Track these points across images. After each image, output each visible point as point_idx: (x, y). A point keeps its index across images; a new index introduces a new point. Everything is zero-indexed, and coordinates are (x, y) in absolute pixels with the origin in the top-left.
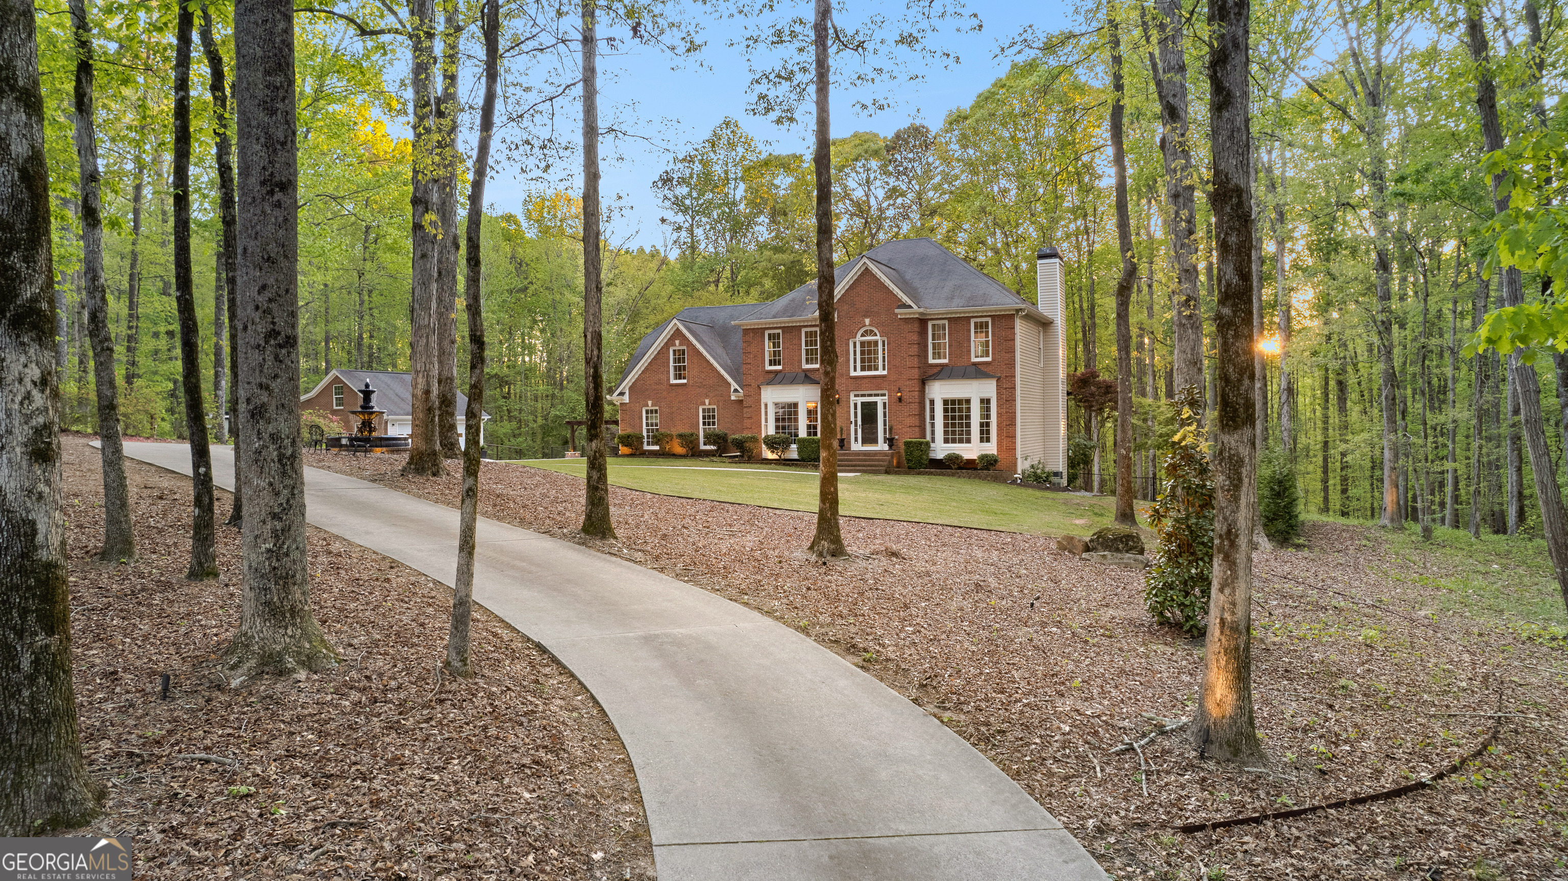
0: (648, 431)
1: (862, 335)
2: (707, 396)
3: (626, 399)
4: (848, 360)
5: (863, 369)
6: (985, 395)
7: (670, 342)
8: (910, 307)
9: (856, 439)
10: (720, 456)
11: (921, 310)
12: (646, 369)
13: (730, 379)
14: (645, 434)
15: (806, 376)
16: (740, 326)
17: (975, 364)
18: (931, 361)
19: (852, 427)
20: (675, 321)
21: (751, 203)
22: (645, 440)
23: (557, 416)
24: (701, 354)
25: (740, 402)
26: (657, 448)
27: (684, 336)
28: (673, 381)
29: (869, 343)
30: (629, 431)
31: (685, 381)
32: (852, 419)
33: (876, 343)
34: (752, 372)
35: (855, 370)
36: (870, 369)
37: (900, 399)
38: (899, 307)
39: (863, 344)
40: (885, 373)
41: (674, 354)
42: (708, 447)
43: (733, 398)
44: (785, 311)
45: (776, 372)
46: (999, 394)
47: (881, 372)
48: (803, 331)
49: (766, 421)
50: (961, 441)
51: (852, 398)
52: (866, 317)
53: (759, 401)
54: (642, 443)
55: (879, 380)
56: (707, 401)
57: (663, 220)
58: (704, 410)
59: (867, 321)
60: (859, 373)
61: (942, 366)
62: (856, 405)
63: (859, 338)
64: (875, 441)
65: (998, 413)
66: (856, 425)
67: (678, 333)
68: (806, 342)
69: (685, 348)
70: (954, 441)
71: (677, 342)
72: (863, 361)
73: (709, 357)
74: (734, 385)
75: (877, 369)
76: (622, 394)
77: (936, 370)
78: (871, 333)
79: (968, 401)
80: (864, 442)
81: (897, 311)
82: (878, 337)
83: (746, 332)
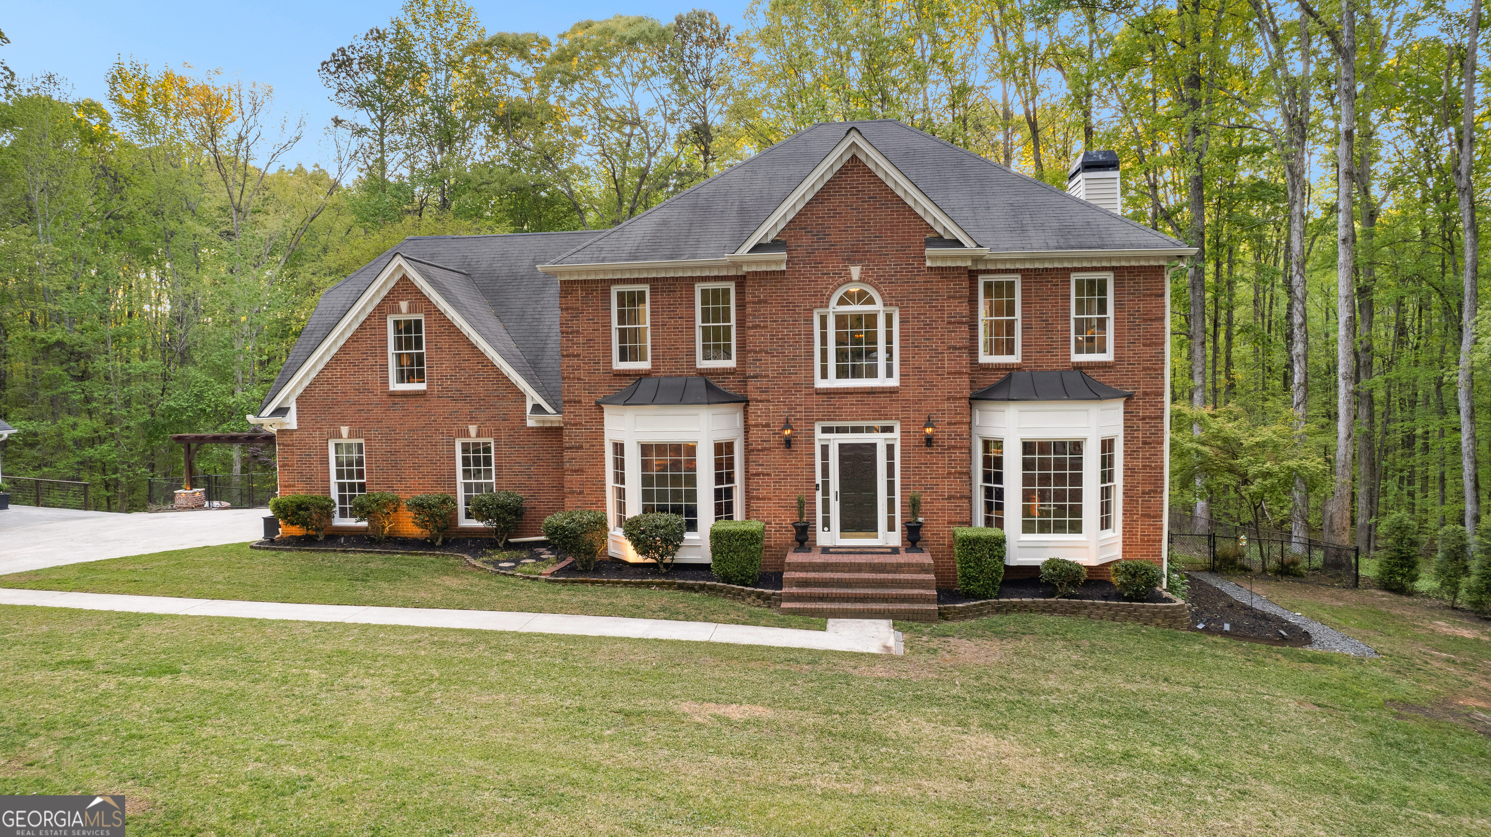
0: (342, 487)
1: (841, 302)
2: (472, 419)
3: (291, 421)
4: (810, 354)
5: (842, 373)
6: (1107, 434)
7: (388, 304)
8: (957, 243)
9: (826, 523)
10: (509, 546)
11: (979, 252)
12: (335, 359)
13: (522, 384)
14: (335, 495)
15: (709, 386)
16: (555, 274)
17: (1079, 367)
18: (984, 358)
19: (819, 495)
20: (398, 260)
21: (471, 105)
22: (337, 509)
23: (170, 408)
24: (458, 332)
25: (553, 433)
26: (364, 524)
27: (419, 292)
28: (395, 386)
29: (858, 318)
30: (300, 493)
31: (422, 387)
32: (819, 480)
33: (872, 319)
34: (582, 374)
35: (824, 375)
36: (856, 373)
37: (929, 441)
38: (930, 243)
39: (841, 320)
40: (894, 382)
41: (398, 331)
42: (474, 523)
43: (530, 423)
44: (654, 245)
45: (639, 376)
46: (1129, 428)
47: (881, 381)
48: (698, 288)
49: (620, 478)
50: (1060, 528)
51: (819, 435)
52: (853, 262)
53: (600, 434)
54: (330, 516)
55: (882, 400)
56: (473, 429)
57: (337, 122)
58: (465, 448)
59: (855, 272)
60: (833, 382)
61: (1009, 369)
62: (825, 449)
63: (834, 308)
64: (869, 526)
65: (1126, 468)
66: (826, 492)
67: (405, 286)
68: (705, 312)
69: (421, 316)
70: (1044, 528)
71: (404, 305)
72: (841, 355)
73: (475, 337)
74: (533, 397)
75: (872, 373)
76: (281, 411)
77: (994, 379)
78: (862, 297)
79: (1077, 446)
80: (847, 527)
81: (929, 251)
82: (878, 307)
83: (568, 287)
